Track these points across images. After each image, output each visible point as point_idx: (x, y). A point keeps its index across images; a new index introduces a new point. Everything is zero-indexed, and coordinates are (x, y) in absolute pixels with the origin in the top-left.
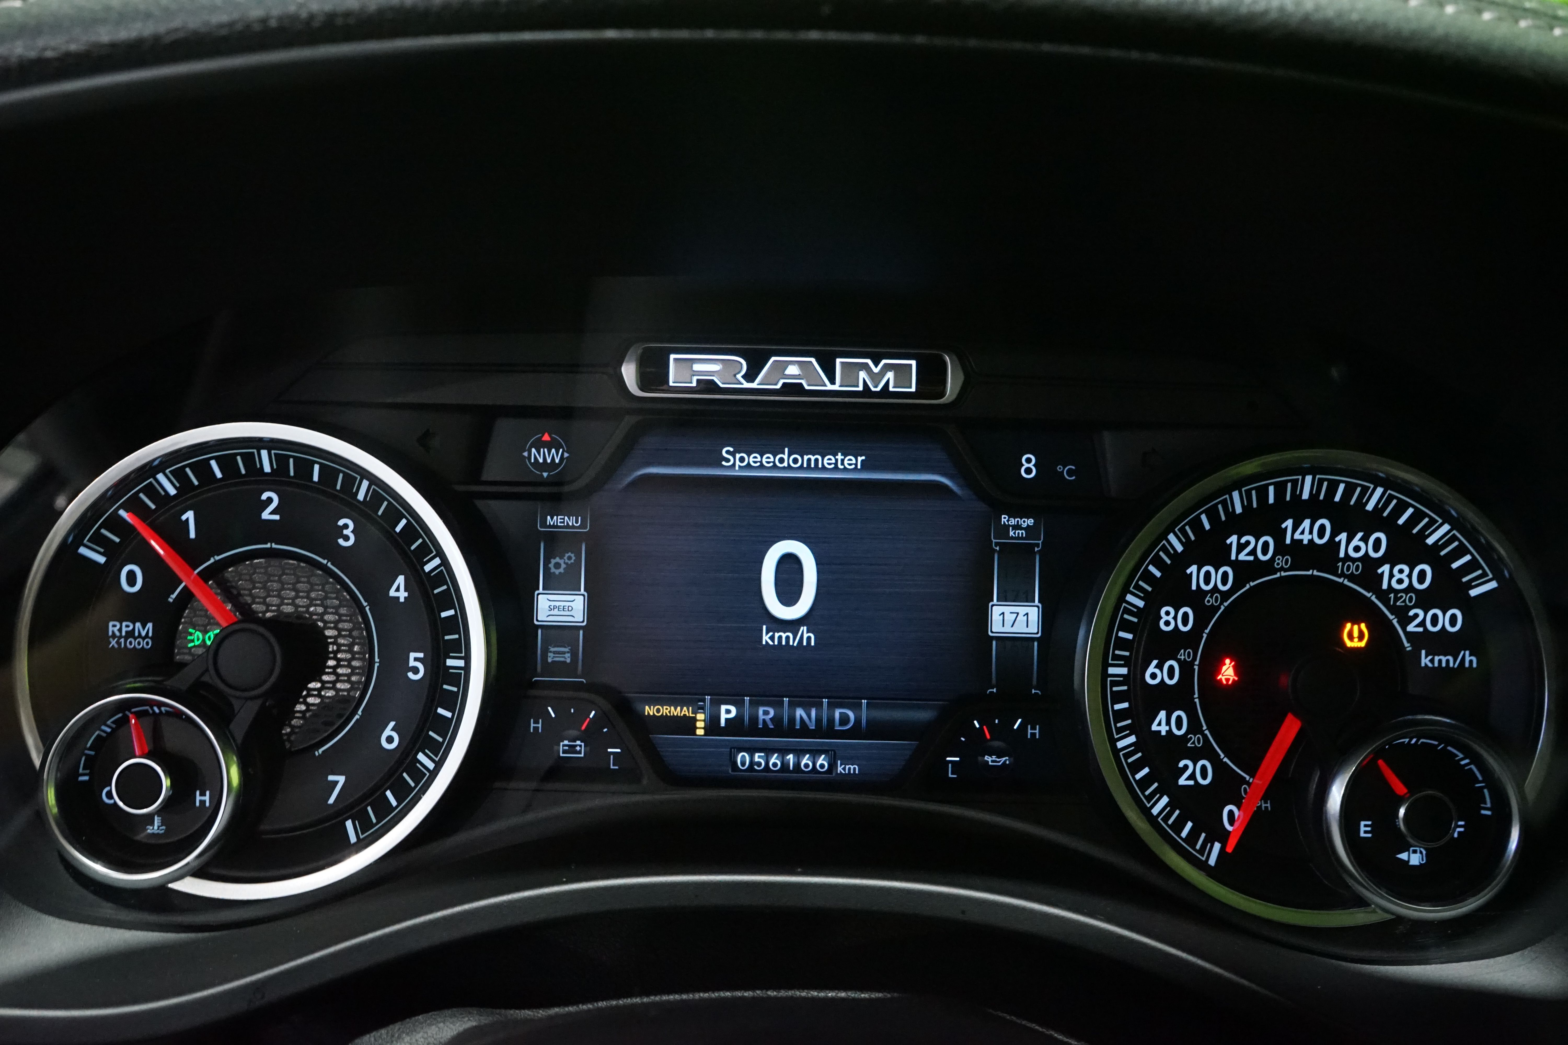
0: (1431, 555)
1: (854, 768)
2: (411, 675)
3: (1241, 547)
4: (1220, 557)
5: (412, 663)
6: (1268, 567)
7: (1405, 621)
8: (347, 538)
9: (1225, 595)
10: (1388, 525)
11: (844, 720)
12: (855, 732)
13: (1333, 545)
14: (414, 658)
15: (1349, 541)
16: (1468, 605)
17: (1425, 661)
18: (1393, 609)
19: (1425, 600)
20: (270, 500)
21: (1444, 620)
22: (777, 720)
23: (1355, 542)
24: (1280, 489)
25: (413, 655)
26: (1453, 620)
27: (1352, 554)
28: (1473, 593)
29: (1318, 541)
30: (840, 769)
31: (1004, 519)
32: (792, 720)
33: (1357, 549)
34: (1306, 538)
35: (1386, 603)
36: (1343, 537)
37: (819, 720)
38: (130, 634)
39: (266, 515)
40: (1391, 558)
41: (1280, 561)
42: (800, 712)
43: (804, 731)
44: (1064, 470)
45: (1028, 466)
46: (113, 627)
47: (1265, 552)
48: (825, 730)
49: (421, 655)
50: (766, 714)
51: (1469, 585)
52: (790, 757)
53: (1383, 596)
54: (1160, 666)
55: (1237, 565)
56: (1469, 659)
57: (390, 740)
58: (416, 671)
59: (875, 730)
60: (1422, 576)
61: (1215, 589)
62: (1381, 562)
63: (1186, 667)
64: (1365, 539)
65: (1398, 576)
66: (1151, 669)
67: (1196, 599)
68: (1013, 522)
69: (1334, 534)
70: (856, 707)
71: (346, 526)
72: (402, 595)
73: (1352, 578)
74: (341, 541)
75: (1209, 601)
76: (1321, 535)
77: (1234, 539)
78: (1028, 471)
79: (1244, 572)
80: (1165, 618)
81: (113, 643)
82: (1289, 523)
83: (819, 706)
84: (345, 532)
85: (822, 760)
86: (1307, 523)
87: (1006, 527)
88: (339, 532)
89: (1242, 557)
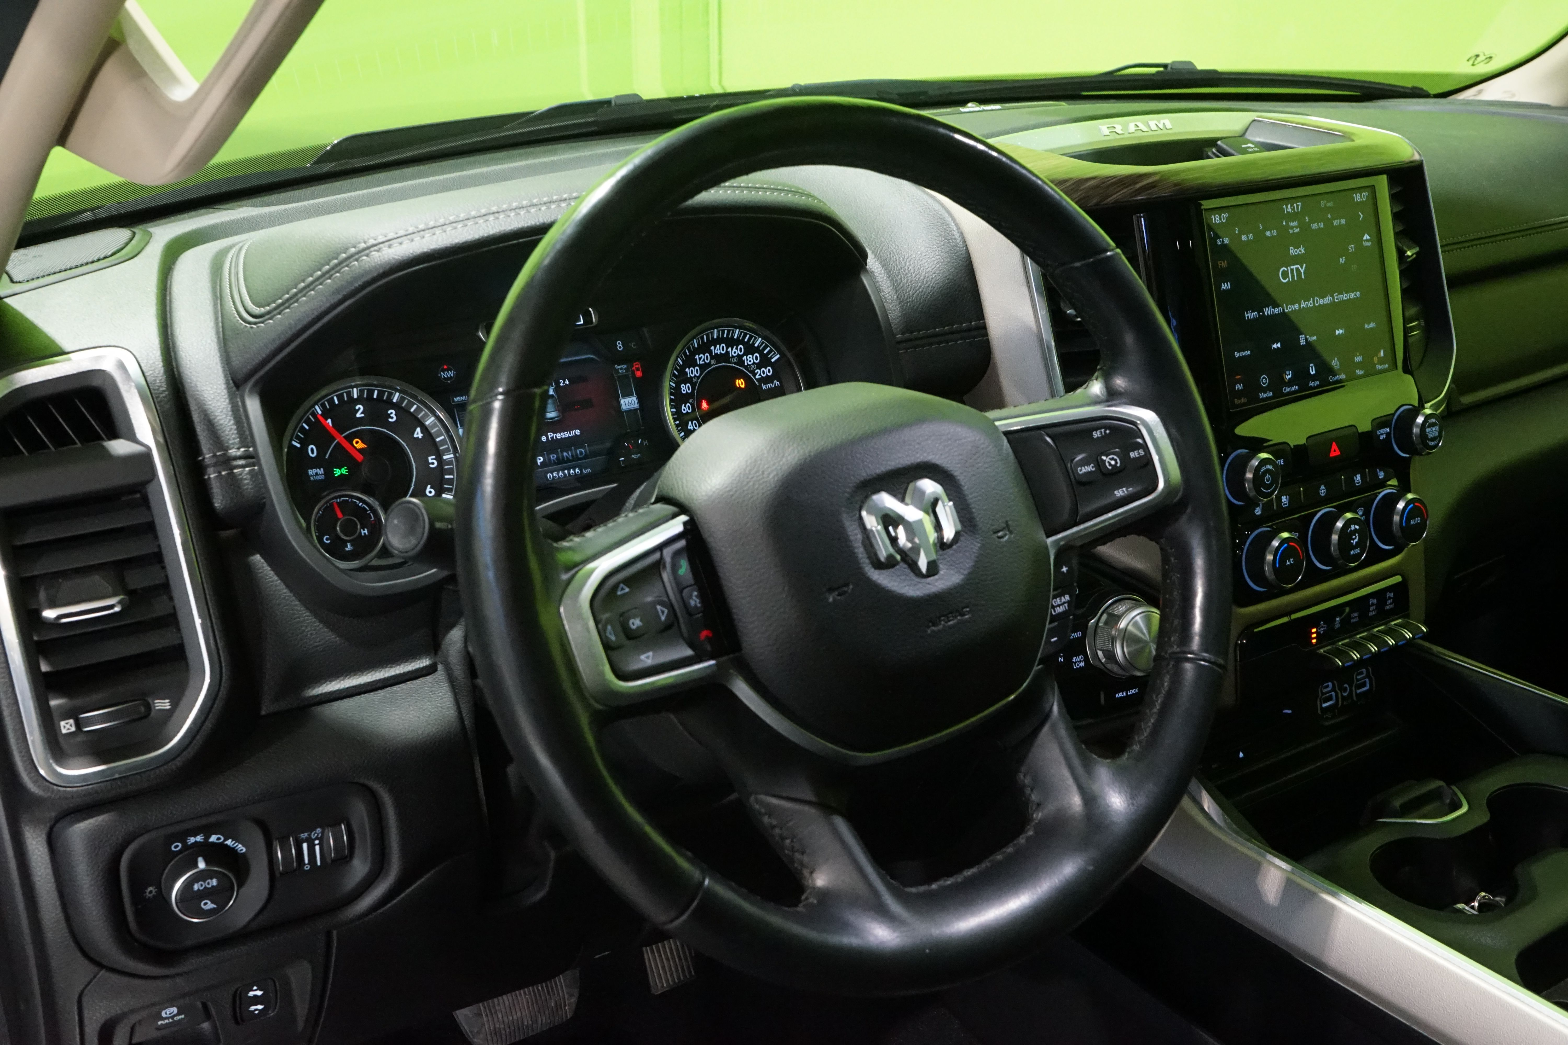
0: (757, 350)
1: (589, 470)
2: (431, 466)
3: (700, 359)
4: (694, 364)
5: (430, 461)
6: (709, 365)
7: (754, 375)
8: (392, 418)
9: (698, 377)
10: (742, 343)
11: (581, 453)
12: (586, 457)
13: (727, 353)
14: (431, 459)
15: (732, 350)
16: (772, 365)
17: (764, 387)
18: (750, 372)
19: (759, 366)
20: (359, 409)
21: (766, 371)
22: (558, 458)
23: (734, 350)
24: (707, 336)
25: (430, 458)
26: (769, 371)
27: (734, 355)
28: (773, 360)
29: (723, 352)
30: (584, 472)
31: (616, 367)
32: (563, 456)
33: (735, 353)
34: (719, 352)
35: (747, 370)
36: (730, 349)
37: (572, 456)
38: (317, 474)
39: (359, 415)
40: (746, 354)
41: (712, 362)
42: (565, 454)
43: (568, 461)
44: (632, 345)
45: (619, 345)
46: (311, 472)
47: (707, 359)
48: (575, 458)
49: (434, 457)
50: (553, 457)
51: (771, 358)
52: (566, 471)
53: (746, 367)
54: (685, 406)
55: (700, 366)
56: (777, 383)
57: (430, 492)
58: (433, 463)
59: (593, 454)
60: (756, 358)
61: (695, 375)
62: (743, 356)
63: (692, 405)
64: (737, 349)
65: (749, 359)
66: (683, 407)
67: (689, 380)
68: (619, 367)
69: (727, 349)
70: (584, 448)
71: (392, 413)
72: (420, 436)
73: (735, 363)
74: (390, 420)
75: (694, 380)
76: (723, 350)
77: (697, 357)
78: (620, 347)
79: (703, 367)
80: (683, 389)
81: (312, 478)
82: (712, 348)
83: (571, 450)
84: (392, 415)
85: (577, 470)
86: (718, 346)
87: (618, 370)
88: (389, 416)
89: (701, 362)
